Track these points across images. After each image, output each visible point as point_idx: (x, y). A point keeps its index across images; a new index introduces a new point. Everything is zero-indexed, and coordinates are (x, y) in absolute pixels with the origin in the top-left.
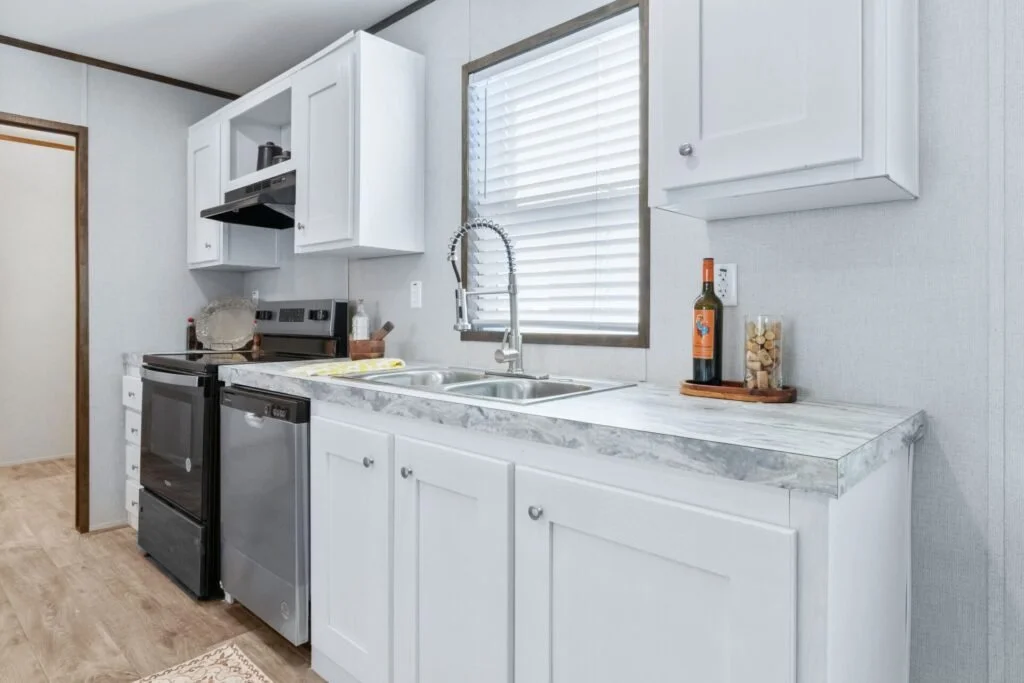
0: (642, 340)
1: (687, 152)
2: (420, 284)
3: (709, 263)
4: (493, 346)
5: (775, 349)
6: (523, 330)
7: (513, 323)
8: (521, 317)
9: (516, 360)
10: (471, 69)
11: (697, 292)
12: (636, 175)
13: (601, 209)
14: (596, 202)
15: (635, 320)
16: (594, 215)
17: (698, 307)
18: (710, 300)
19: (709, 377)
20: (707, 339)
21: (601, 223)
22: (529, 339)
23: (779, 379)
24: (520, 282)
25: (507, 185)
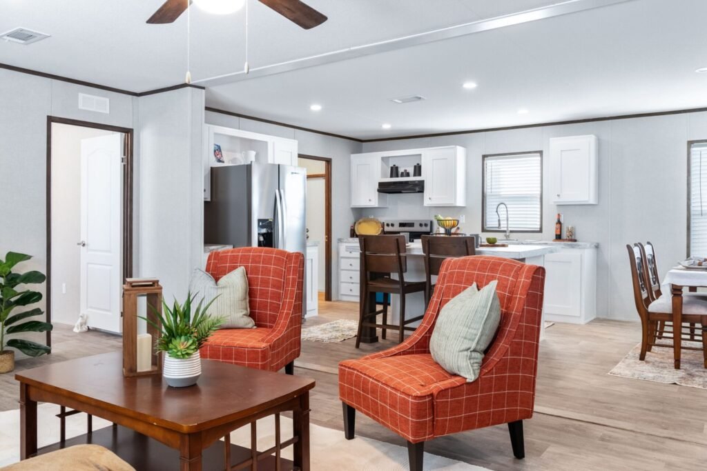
0: (541, 231)
1: (558, 196)
2: (464, 216)
3: (559, 215)
4: (504, 234)
5: (572, 232)
6: (510, 229)
7: (507, 227)
8: (509, 226)
9: (509, 236)
10: (484, 157)
11: (556, 221)
12: (539, 193)
13: (529, 199)
14: (527, 197)
15: (539, 227)
16: (527, 201)
17: (557, 224)
18: (559, 222)
19: (559, 237)
20: (559, 230)
21: (529, 203)
22: (511, 232)
23: (573, 238)
24: (509, 216)
25: (497, 190)
